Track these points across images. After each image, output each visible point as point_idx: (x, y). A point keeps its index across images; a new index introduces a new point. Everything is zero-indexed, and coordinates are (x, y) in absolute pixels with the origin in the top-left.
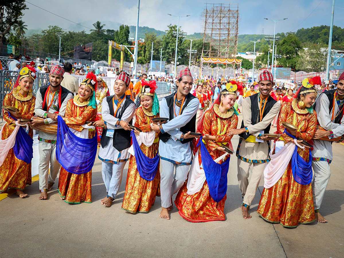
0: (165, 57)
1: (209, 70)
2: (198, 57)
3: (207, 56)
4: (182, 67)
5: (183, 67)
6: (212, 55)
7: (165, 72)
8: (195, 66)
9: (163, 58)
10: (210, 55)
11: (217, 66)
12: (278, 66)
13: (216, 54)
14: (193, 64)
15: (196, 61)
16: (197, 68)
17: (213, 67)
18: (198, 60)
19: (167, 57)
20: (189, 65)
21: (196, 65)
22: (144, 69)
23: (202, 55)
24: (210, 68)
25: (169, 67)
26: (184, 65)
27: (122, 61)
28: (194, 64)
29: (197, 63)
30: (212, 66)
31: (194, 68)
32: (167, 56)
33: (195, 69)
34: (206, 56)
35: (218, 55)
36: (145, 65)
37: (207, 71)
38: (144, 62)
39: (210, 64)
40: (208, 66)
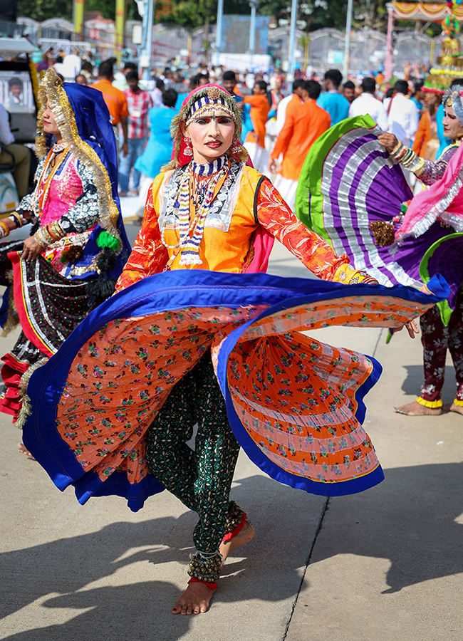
1: (422, 43)
4: (327, 34)
5: (330, 36)
7: (268, 54)
8: (371, 32)
9: (262, 4)
14: (362, 23)
15: (376, 14)
16: (378, 38)
17: (435, 35)
18: (381, 10)
20: (346, 26)
21: (375, 29)
22: (197, 45)
24: (424, 39)
25: (282, 37)
26: (332, 30)
27: (120, 19)
28: (370, 24)
29: (378, 20)
30: (430, 32)
31: (370, 37)
33: (371, 42)
36: (200, 31)
37: (415, 47)
38: (196, 20)
39: (423, 23)
40: (416, 32)
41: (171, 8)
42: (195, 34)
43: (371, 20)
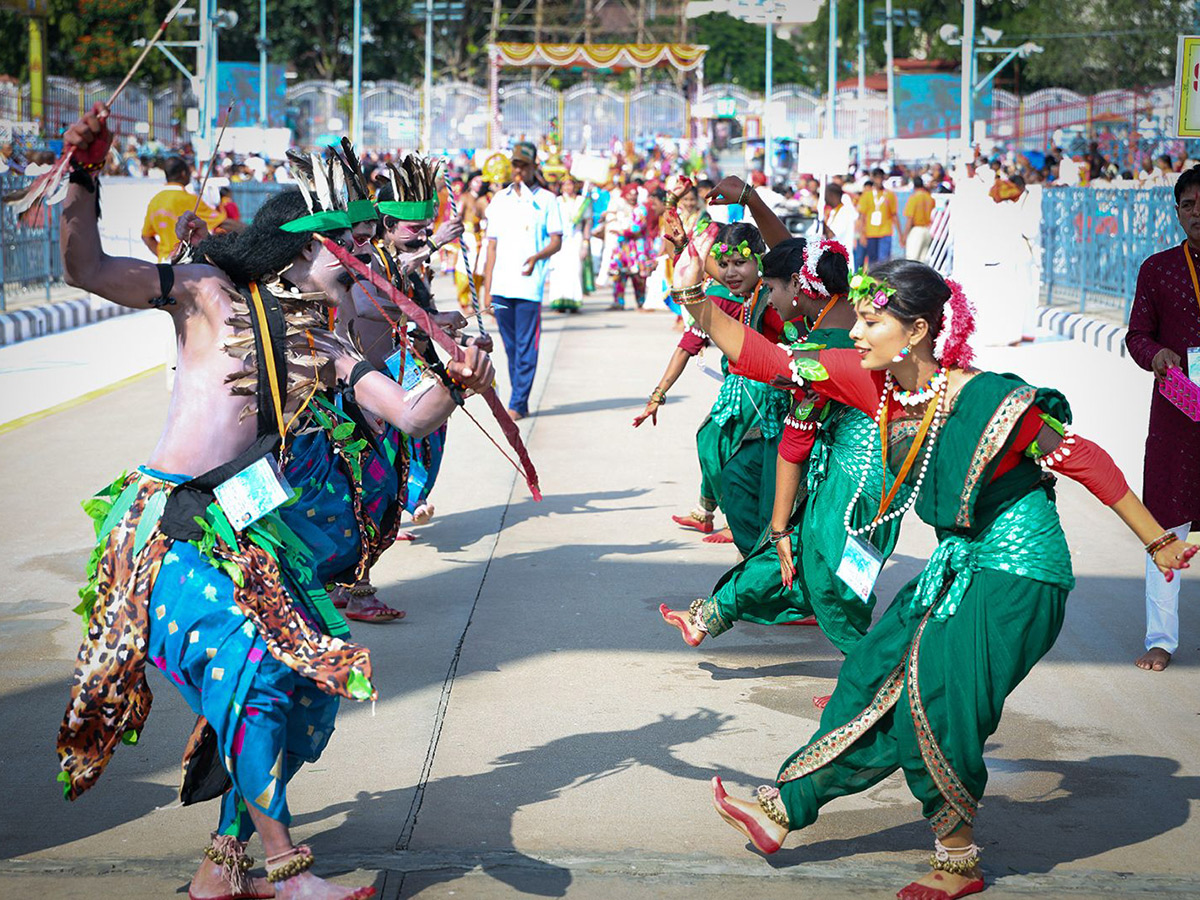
0: (284, 36)
1: (543, 101)
2: (471, 31)
3: (524, 22)
4: (384, 91)
5: (390, 92)
6: (553, 17)
7: (287, 125)
8: (457, 84)
9: (276, 43)
10: (539, 18)
11: (582, 80)
12: (936, 63)
13: (578, 11)
14: (447, 70)
15: (465, 55)
16: (469, 93)
17: (565, 86)
18: (472, 49)
19: (296, 37)
20: (424, 77)
21: (465, 80)
22: (165, 114)
23: (496, 18)
24: (545, 94)
25: (309, 97)
26: (394, 83)
27: (36, 77)
28: (454, 70)
29: (467, 64)
30: (556, 82)
31: (456, 93)
32: (297, 31)
33: (459, 101)
34: (518, 23)
35: (589, 16)
36: (168, 91)
37: (531, 107)
38: (161, 72)
39: (544, 67)
40: (533, 83)
41: (116, 54)
42: (159, 96)
43: (458, 65)
